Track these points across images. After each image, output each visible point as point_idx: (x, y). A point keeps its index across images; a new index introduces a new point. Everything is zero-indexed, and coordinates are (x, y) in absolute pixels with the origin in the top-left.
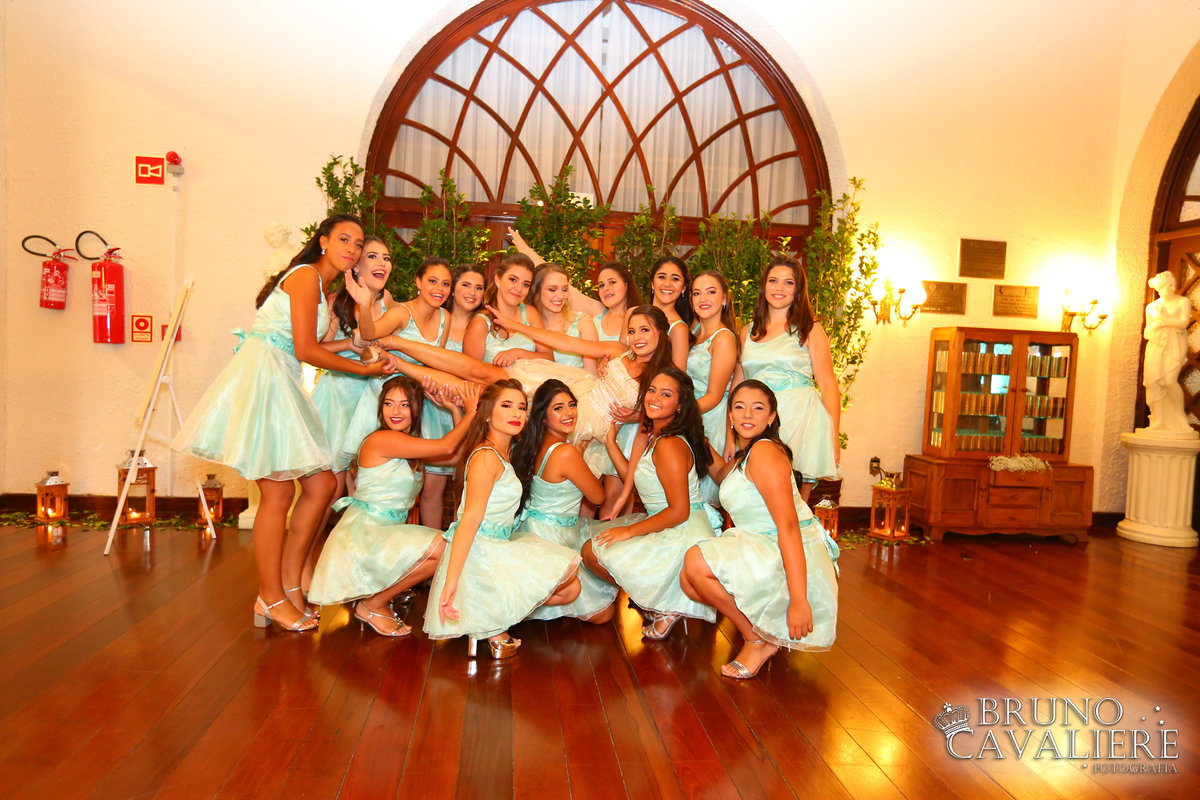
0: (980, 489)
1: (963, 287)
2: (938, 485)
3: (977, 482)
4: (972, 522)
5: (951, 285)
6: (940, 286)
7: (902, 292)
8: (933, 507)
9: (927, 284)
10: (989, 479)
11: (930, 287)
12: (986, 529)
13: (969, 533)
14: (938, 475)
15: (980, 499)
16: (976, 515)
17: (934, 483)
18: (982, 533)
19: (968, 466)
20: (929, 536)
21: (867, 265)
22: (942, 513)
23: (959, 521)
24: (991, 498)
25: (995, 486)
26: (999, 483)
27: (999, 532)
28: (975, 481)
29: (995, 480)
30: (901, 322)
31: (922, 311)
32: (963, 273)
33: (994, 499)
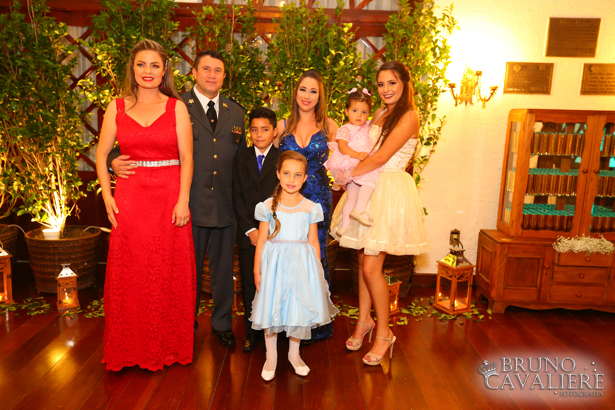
0: (543, 267)
1: (549, 68)
2: (500, 263)
3: (541, 261)
4: (534, 297)
5: (537, 66)
6: (524, 66)
7: (479, 74)
8: (496, 283)
9: (511, 65)
10: (554, 259)
11: (515, 68)
12: (550, 304)
13: (532, 307)
14: (501, 254)
15: (544, 277)
16: (539, 291)
17: (498, 261)
18: (545, 308)
19: (532, 245)
20: (491, 309)
21: (439, 48)
22: (504, 289)
23: (521, 296)
24: (555, 276)
25: (558, 265)
26: (562, 262)
27: (563, 307)
28: (540, 259)
29: (559, 260)
30: (481, 103)
31: (505, 92)
32: (550, 53)
33: (558, 277)
